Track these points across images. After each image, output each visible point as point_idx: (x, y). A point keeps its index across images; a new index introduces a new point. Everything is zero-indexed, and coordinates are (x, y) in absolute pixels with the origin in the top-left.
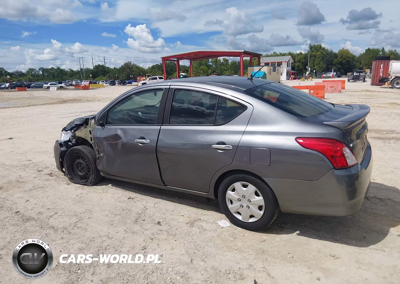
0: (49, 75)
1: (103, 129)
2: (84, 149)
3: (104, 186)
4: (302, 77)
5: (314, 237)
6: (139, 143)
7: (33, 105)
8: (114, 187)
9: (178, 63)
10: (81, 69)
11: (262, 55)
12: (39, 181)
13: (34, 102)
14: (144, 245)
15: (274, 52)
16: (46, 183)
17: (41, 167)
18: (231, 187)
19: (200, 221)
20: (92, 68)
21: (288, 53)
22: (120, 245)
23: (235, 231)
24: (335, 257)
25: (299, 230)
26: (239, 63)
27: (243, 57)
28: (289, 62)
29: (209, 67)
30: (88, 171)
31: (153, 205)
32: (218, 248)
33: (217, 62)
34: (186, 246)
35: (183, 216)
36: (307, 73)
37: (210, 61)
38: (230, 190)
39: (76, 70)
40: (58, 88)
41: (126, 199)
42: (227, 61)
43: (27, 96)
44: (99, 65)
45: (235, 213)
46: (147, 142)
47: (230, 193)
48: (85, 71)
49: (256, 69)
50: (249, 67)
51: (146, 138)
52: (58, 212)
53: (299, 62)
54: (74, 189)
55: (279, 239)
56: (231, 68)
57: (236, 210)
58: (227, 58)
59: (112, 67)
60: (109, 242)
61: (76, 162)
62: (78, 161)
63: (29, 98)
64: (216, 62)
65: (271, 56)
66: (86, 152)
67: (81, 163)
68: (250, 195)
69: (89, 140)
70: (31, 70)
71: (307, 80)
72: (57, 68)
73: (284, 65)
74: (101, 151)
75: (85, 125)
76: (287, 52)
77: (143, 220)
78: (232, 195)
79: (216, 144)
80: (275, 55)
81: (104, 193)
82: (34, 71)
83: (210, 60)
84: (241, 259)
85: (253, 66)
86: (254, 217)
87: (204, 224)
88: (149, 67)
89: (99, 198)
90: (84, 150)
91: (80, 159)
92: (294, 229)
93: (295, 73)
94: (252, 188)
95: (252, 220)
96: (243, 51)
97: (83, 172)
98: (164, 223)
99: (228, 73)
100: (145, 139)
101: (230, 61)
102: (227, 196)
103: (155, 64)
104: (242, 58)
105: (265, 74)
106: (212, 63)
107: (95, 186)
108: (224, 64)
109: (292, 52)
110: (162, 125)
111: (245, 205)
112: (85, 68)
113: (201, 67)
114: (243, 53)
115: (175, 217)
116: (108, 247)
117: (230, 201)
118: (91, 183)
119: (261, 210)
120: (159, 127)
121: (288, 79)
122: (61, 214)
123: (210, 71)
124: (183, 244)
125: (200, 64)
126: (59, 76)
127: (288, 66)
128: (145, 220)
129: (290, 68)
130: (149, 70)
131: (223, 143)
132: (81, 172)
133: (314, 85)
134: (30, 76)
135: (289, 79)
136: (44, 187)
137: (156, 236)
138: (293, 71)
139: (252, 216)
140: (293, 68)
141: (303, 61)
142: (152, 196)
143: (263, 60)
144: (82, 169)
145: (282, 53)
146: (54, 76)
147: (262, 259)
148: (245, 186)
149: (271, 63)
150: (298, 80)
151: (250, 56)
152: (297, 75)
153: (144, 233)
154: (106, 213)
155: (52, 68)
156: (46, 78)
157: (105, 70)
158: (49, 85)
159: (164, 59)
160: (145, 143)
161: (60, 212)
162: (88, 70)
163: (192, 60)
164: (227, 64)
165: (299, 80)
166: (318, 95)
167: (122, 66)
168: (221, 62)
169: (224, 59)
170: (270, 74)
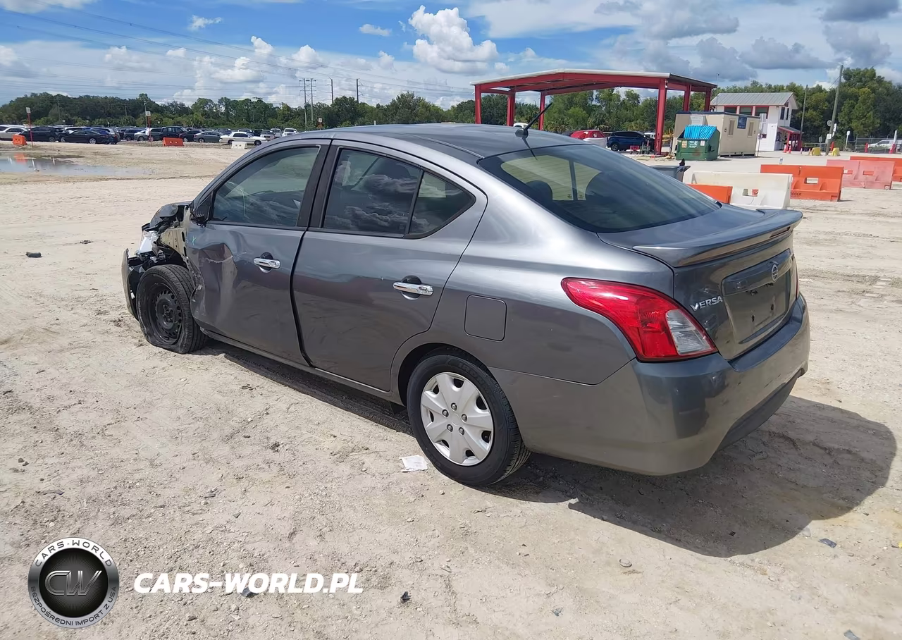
0: (239, 116)
1: (203, 231)
2: (172, 273)
3: (209, 357)
4: (817, 145)
5: (605, 517)
6: (262, 266)
7: (181, 177)
8: (228, 361)
9: (513, 98)
10: (307, 106)
11: (715, 86)
12: (89, 334)
13: (188, 170)
14: (213, 490)
15: (755, 83)
16: (99, 339)
17: (108, 306)
18: (431, 383)
19: (365, 451)
20: (329, 103)
21: (787, 86)
22: (166, 482)
23: (431, 483)
24: (630, 569)
25: (581, 497)
26: (657, 103)
27: (667, 89)
28: (786, 108)
29: (590, 110)
30: (180, 321)
31: (284, 407)
32: (371, 514)
33: (611, 100)
34: (302, 502)
35: (335, 437)
36: (829, 136)
37: (594, 97)
38: (429, 390)
39: (297, 107)
40: (248, 144)
41: (237, 388)
42: (636, 97)
43: (178, 158)
44: (344, 97)
45: (438, 442)
46: (274, 266)
47: (428, 394)
48: (314, 111)
49: (696, 120)
50: (679, 113)
51: (274, 257)
52: (86, 399)
53: (815, 108)
54: (145, 357)
55: (520, 511)
56: (642, 115)
57: (439, 436)
58: (636, 90)
59: (373, 103)
60: (148, 472)
61: (159, 299)
62: (162, 298)
63: (181, 162)
64: (610, 98)
65: (746, 90)
66: (176, 279)
67: (166, 303)
68: (467, 404)
69: (181, 252)
70: (203, 102)
71: (827, 154)
72: (256, 101)
73: (774, 114)
74: (199, 279)
75: (177, 221)
76: (786, 83)
77: (245, 437)
78: (432, 400)
79: (401, 279)
80: (756, 89)
81: (200, 371)
82: (210, 105)
83: (595, 93)
84: (408, 544)
85: (690, 113)
86: (474, 455)
87: (368, 460)
88: (453, 107)
89: (182, 380)
90: (172, 275)
91: (165, 293)
92: (568, 494)
93: (799, 135)
94: (470, 389)
95: (469, 462)
96: (667, 75)
97: (171, 321)
98: (287, 447)
99: (634, 128)
100: (272, 259)
101: (642, 99)
102: (423, 401)
103: (466, 100)
104: (663, 91)
105: (716, 133)
106: (599, 101)
107: (190, 355)
108: (628, 105)
109: (797, 84)
110: (307, 230)
111: (456, 427)
112: (315, 103)
113: (570, 112)
114: (667, 79)
115: (317, 437)
116: (138, 484)
117: (429, 415)
118: (181, 346)
119: (487, 441)
120: (300, 234)
121: (779, 148)
122: (89, 405)
123: (591, 120)
124: (297, 497)
125: (571, 103)
126: (260, 118)
127: (782, 117)
128: (249, 437)
129: (788, 123)
130: (452, 113)
131: (416, 281)
132: (167, 321)
133: (825, 165)
134: (200, 115)
135: (781, 150)
136: (90, 347)
137: (251, 473)
138: (793, 131)
139: (469, 453)
140: (795, 123)
141: (825, 106)
142: (296, 387)
143: (719, 101)
144: (170, 315)
145: (773, 86)
146: (249, 119)
147: (453, 550)
148: (458, 383)
149: (741, 107)
150: (804, 153)
151: (685, 88)
152: (805, 138)
153: (232, 463)
154: (181, 412)
155: (247, 100)
156: (233, 121)
157: (355, 110)
158: (231, 136)
159: (480, 88)
160: (271, 268)
161: (90, 400)
162: (321, 109)
163: (546, 92)
164: (635, 105)
165: (807, 153)
166: (824, 191)
167: (394, 101)
168: (621, 99)
169: (628, 94)
170: (731, 132)
